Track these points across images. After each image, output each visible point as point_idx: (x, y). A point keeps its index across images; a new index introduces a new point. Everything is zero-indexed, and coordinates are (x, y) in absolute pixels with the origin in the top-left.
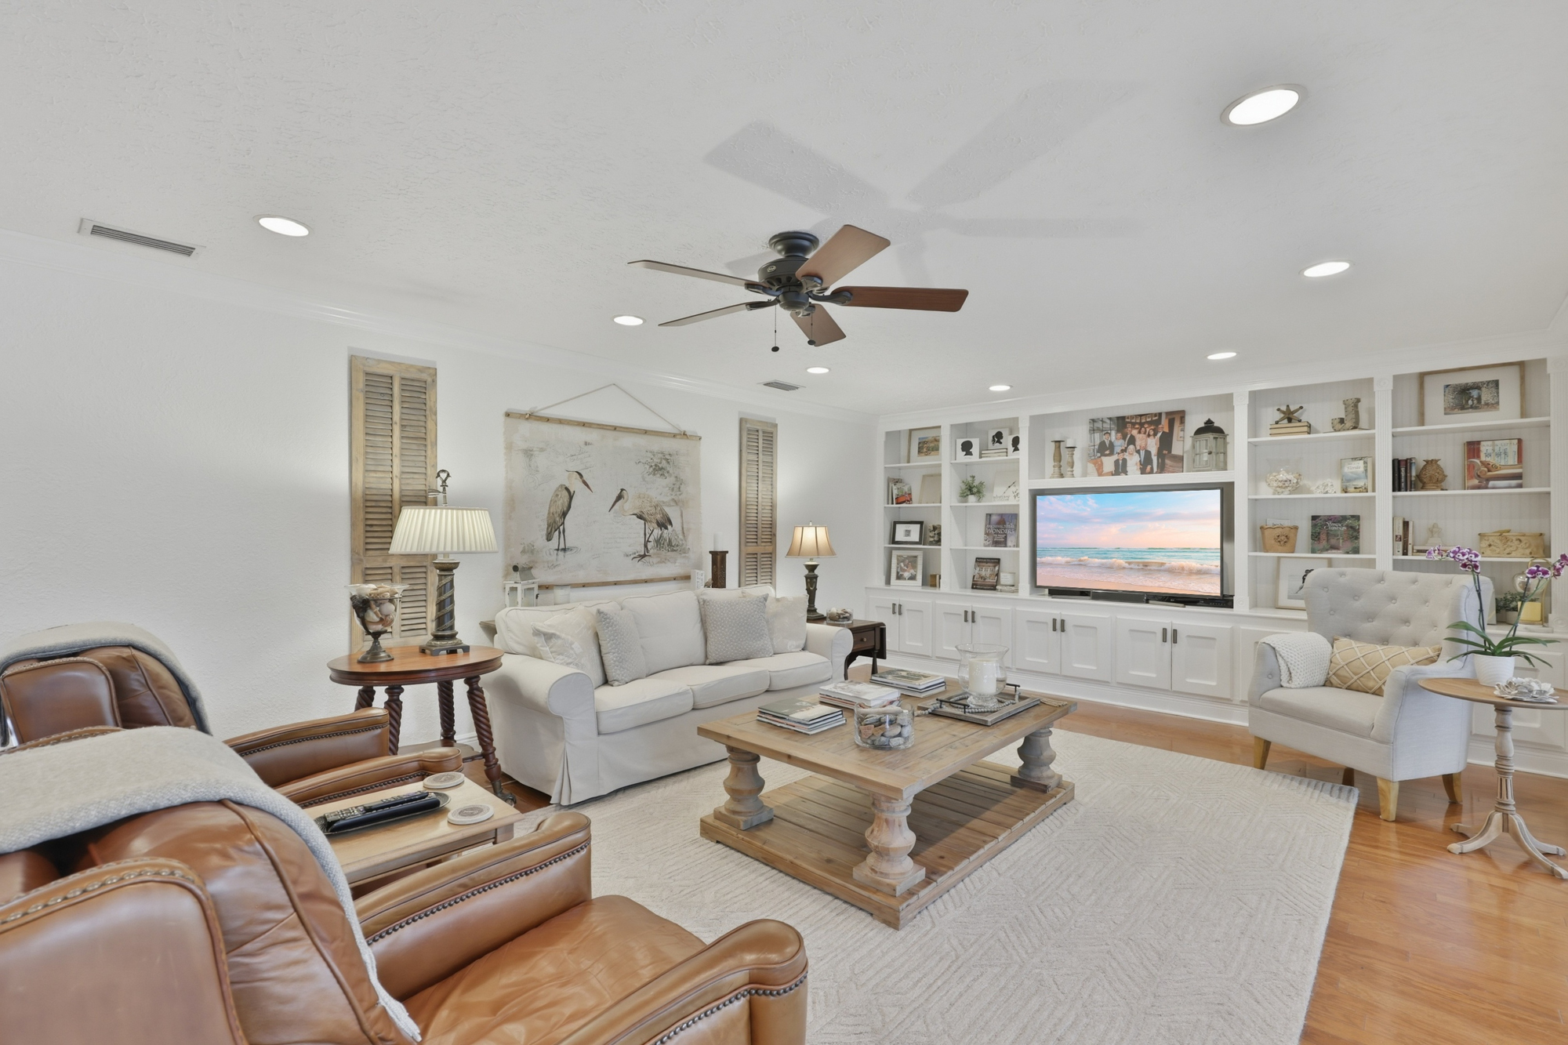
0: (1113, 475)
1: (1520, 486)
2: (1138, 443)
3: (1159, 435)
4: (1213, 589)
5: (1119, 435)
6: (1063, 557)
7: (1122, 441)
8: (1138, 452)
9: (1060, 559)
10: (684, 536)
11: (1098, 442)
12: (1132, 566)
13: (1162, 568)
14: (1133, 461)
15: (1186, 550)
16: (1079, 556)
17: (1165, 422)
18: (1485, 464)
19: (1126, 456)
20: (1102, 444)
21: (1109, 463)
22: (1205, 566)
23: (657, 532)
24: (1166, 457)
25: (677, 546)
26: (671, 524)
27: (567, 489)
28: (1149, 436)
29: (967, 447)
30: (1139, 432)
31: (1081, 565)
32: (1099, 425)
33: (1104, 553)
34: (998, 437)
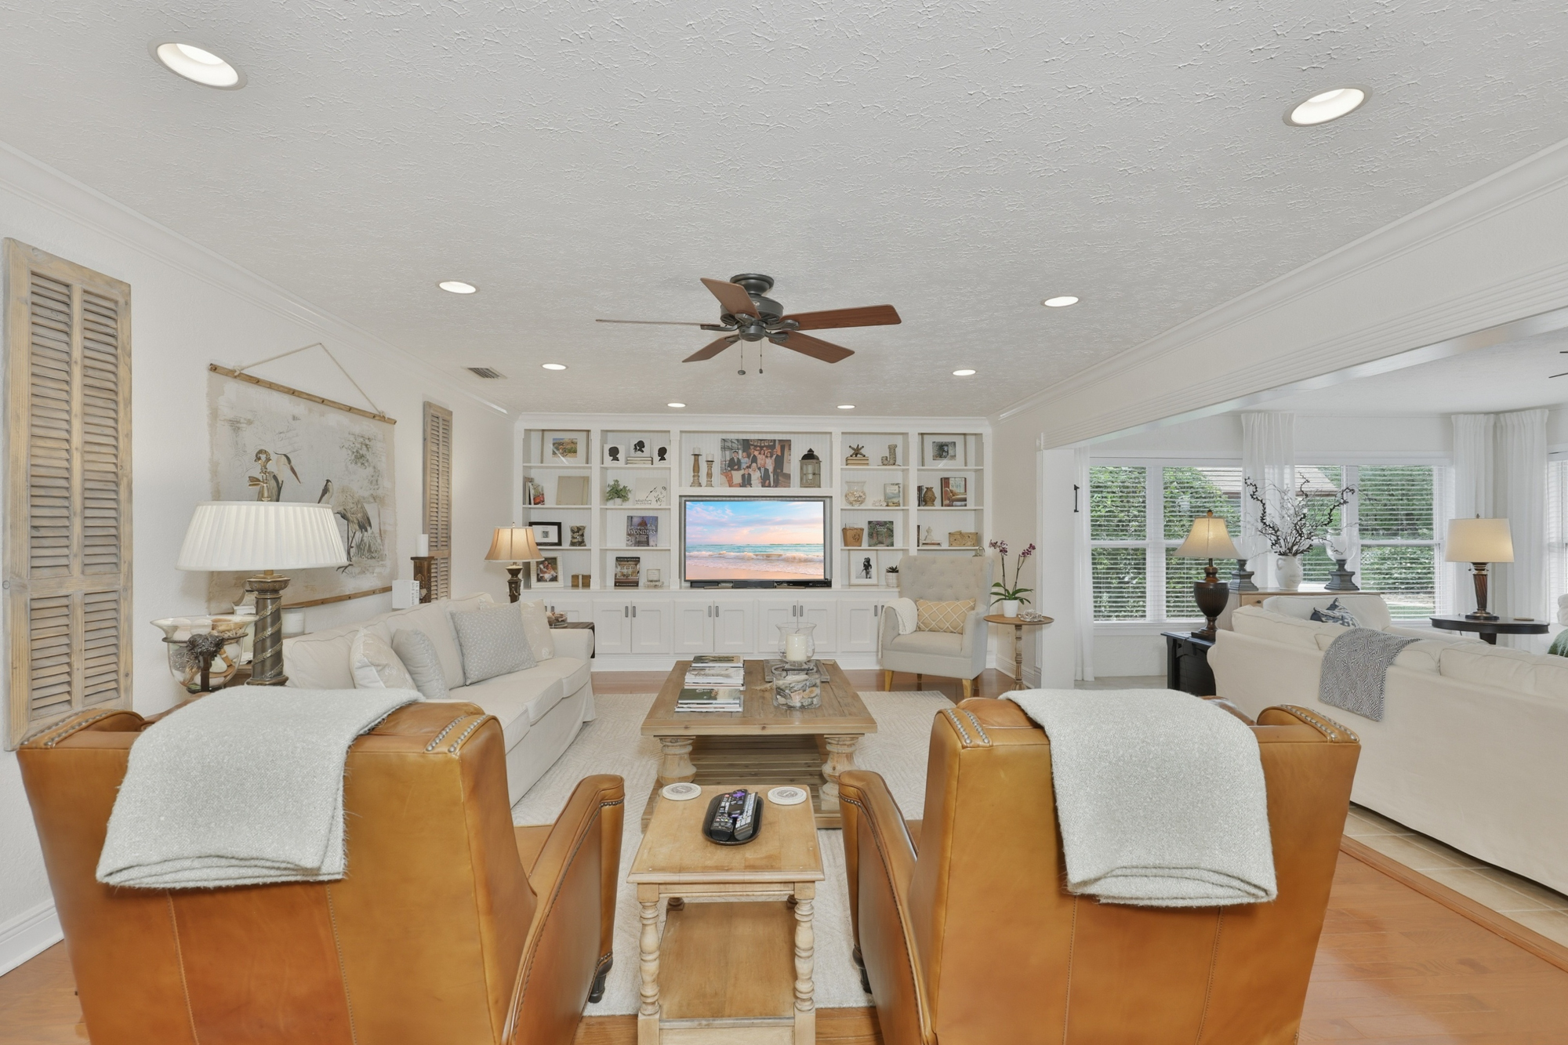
0: (741, 486)
1: (966, 505)
2: (759, 461)
3: (774, 456)
4: (817, 574)
5: (745, 454)
6: (707, 551)
7: (747, 459)
8: (759, 469)
9: (705, 553)
10: (382, 540)
11: (728, 458)
12: (758, 557)
13: (780, 558)
14: (756, 476)
15: (797, 546)
16: (719, 552)
17: (778, 447)
18: (952, 491)
19: (750, 471)
20: (732, 460)
21: (737, 476)
22: (810, 556)
23: (358, 535)
24: (778, 476)
25: (376, 551)
26: (370, 526)
27: (275, 477)
28: (767, 457)
29: (614, 452)
30: (760, 454)
31: (721, 557)
32: (729, 444)
33: (740, 548)
34: (640, 446)
